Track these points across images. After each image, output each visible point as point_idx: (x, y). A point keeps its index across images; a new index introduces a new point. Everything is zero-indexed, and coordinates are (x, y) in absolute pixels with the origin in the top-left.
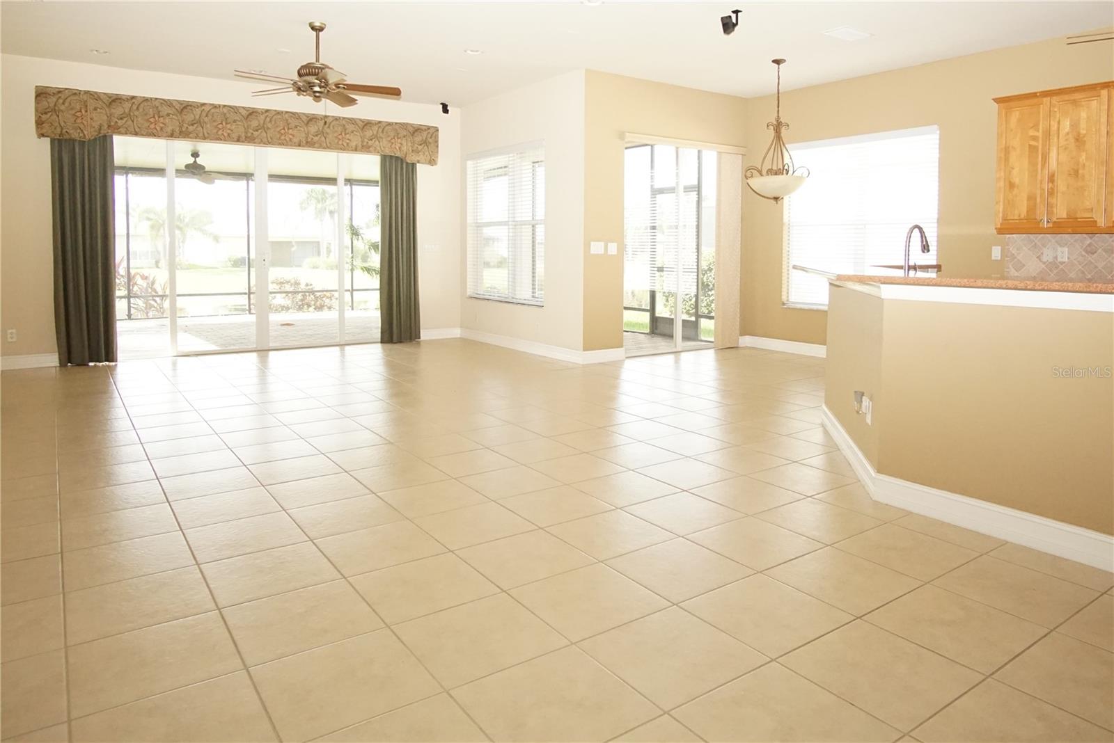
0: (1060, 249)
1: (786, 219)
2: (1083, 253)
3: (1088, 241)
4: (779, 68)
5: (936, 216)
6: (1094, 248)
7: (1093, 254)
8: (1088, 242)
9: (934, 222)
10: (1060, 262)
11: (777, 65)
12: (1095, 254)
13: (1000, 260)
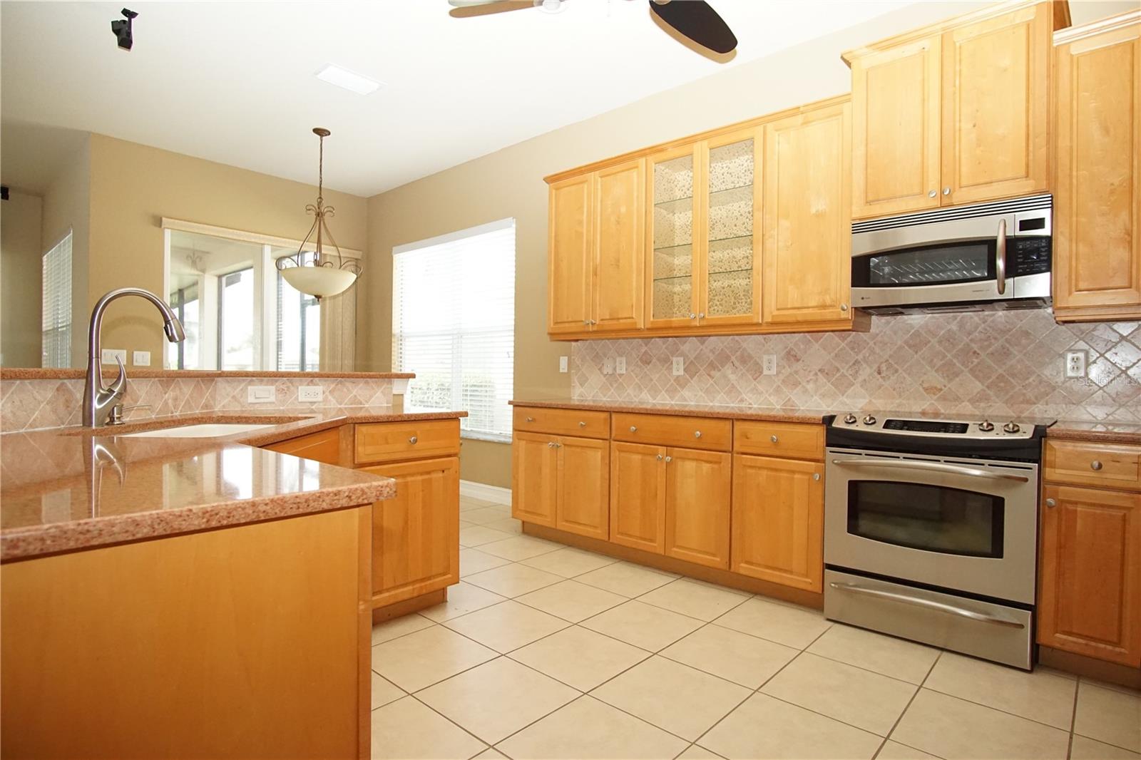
0: (618, 359)
1: (396, 329)
2: (639, 363)
3: (644, 349)
4: (322, 140)
5: (511, 322)
6: (648, 356)
7: (648, 364)
8: (643, 351)
9: (509, 330)
10: (619, 375)
11: (319, 137)
12: (650, 365)
13: (568, 373)
